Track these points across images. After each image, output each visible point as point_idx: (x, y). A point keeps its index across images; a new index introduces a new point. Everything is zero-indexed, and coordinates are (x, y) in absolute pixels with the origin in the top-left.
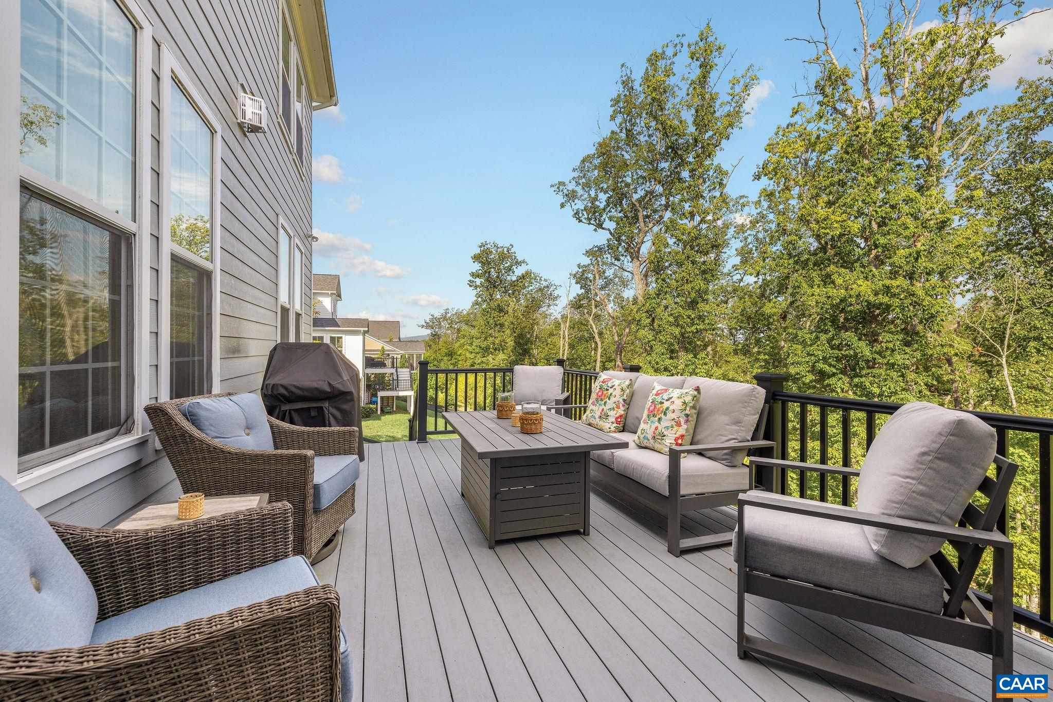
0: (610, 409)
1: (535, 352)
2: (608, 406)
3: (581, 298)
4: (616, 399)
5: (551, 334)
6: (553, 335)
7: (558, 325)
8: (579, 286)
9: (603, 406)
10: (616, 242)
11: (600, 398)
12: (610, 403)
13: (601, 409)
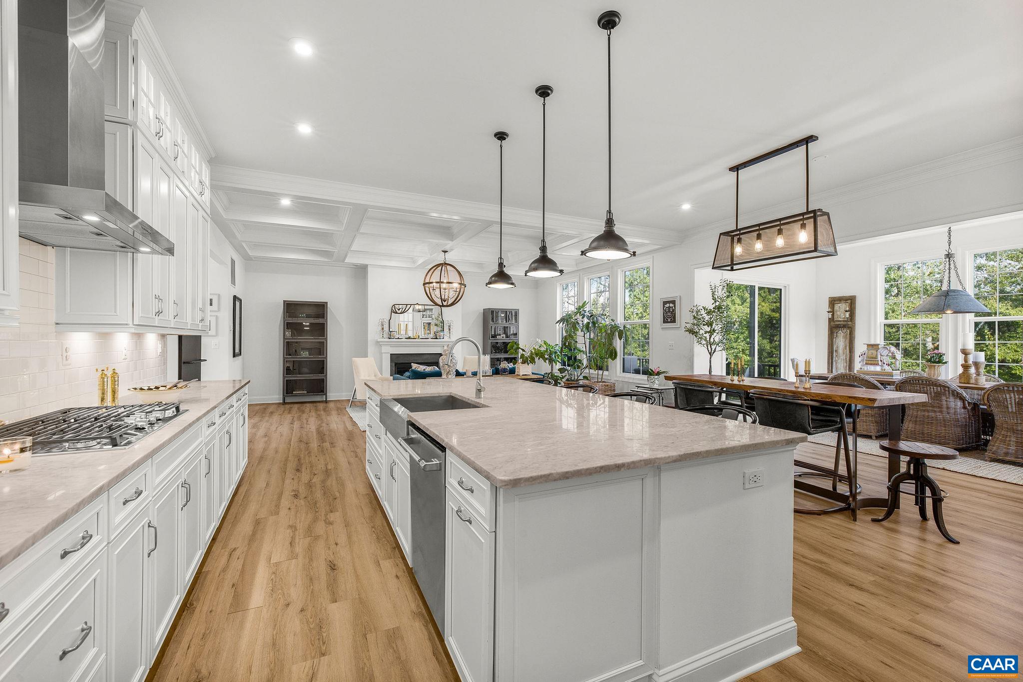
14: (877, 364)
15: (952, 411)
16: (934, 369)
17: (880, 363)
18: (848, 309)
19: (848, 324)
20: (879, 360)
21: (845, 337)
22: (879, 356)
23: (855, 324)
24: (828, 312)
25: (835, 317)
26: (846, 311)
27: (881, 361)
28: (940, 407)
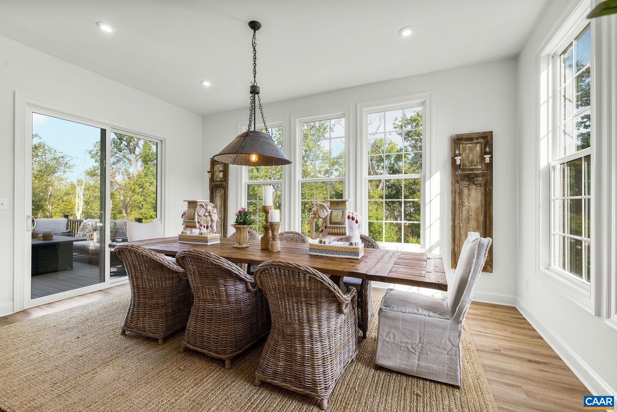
0: (87, 233)
1: (50, 207)
2: (86, 232)
3: (96, 169)
4: (89, 229)
5: (67, 194)
6: (69, 194)
7: (73, 187)
8: (93, 160)
9: (84, 232)
10: (119, 141)
11: (83, 229)
12: (87, 231)
13: (83, 233)
14: (195, 227)
15: (233, 299)
16: (240, 232)
17: (197, 225)
18: (221, 169)
19: (223, 184)
20: (196, 221)
21: (221, 197)
22: (196, 216)
23: (228, 183)
24: (208, 172)
25: (215, 177)
26: (220, 171)
27: (199, 222)
28: (219, 295)
